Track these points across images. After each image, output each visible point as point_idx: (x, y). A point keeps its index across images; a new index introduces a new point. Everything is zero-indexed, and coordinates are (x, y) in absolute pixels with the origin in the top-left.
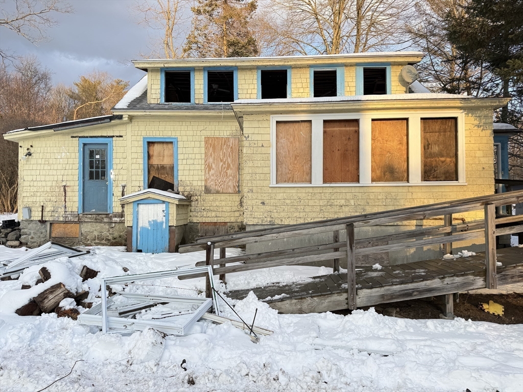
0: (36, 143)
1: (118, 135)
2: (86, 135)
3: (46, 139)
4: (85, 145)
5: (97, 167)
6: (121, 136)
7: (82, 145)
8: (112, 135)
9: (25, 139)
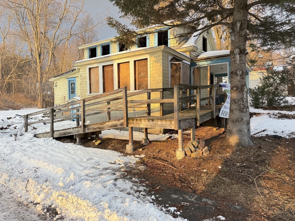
0: (58, 82)
1: (77, 76)
2: (69, 77)
3: (60, 80)
4: (69, 81)
5: (73, 89)
6: (78, 77)
7: (68, 81)
8: (75, 76)
9: (55, 80)
